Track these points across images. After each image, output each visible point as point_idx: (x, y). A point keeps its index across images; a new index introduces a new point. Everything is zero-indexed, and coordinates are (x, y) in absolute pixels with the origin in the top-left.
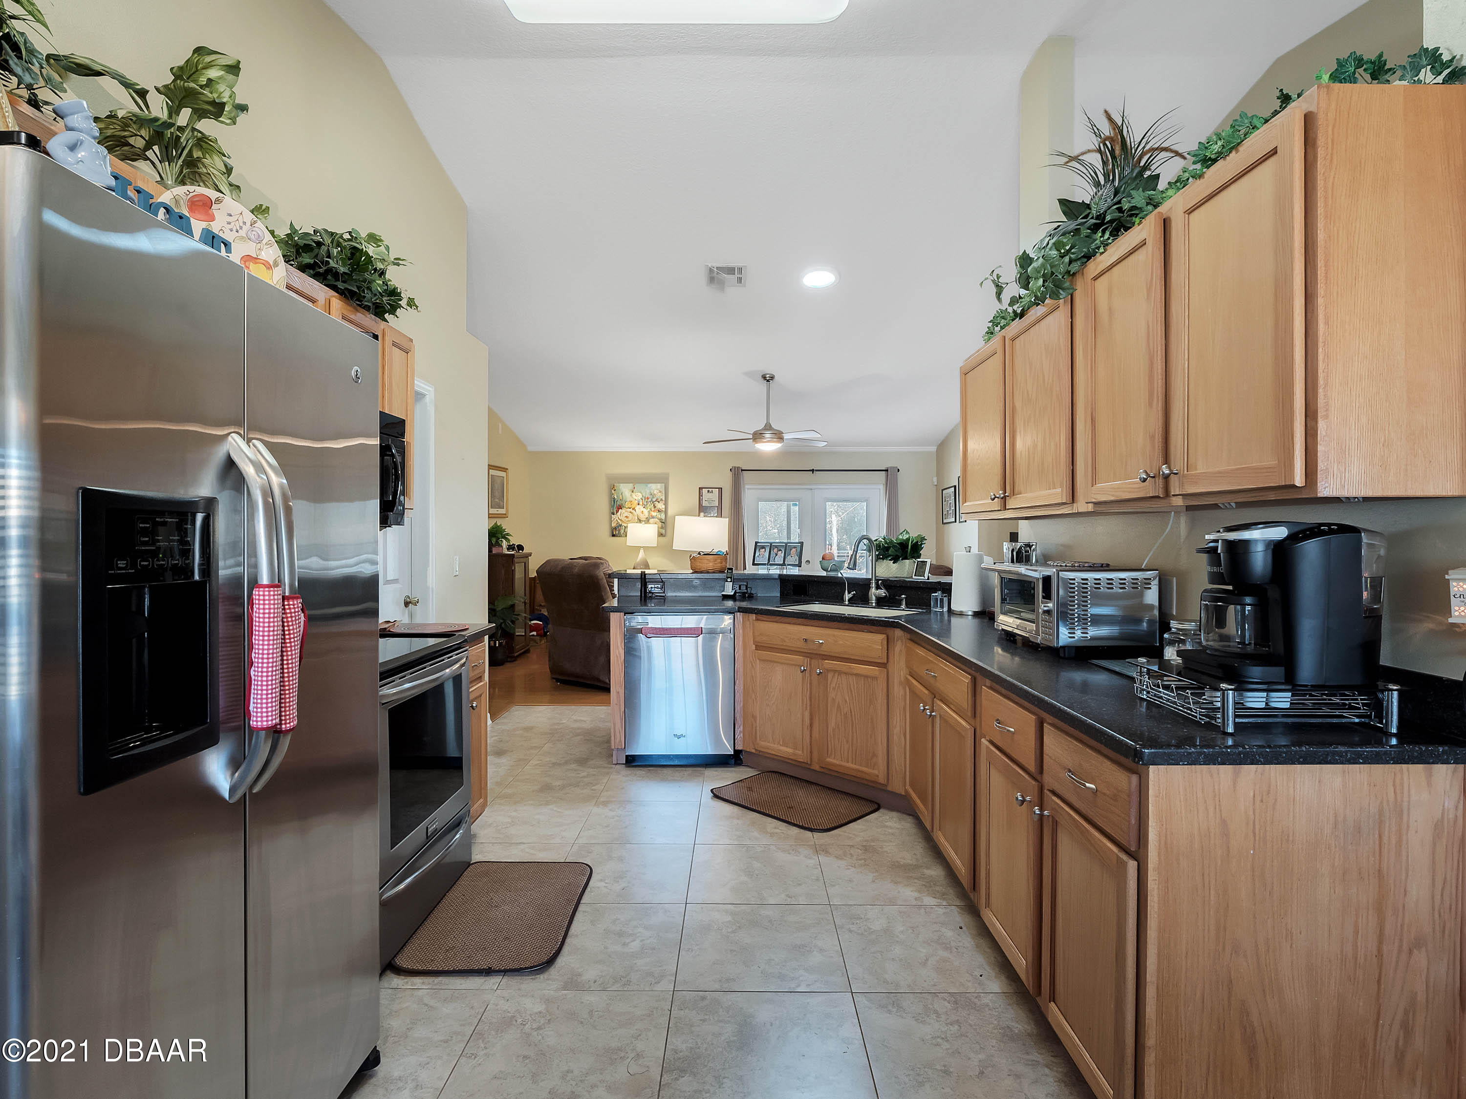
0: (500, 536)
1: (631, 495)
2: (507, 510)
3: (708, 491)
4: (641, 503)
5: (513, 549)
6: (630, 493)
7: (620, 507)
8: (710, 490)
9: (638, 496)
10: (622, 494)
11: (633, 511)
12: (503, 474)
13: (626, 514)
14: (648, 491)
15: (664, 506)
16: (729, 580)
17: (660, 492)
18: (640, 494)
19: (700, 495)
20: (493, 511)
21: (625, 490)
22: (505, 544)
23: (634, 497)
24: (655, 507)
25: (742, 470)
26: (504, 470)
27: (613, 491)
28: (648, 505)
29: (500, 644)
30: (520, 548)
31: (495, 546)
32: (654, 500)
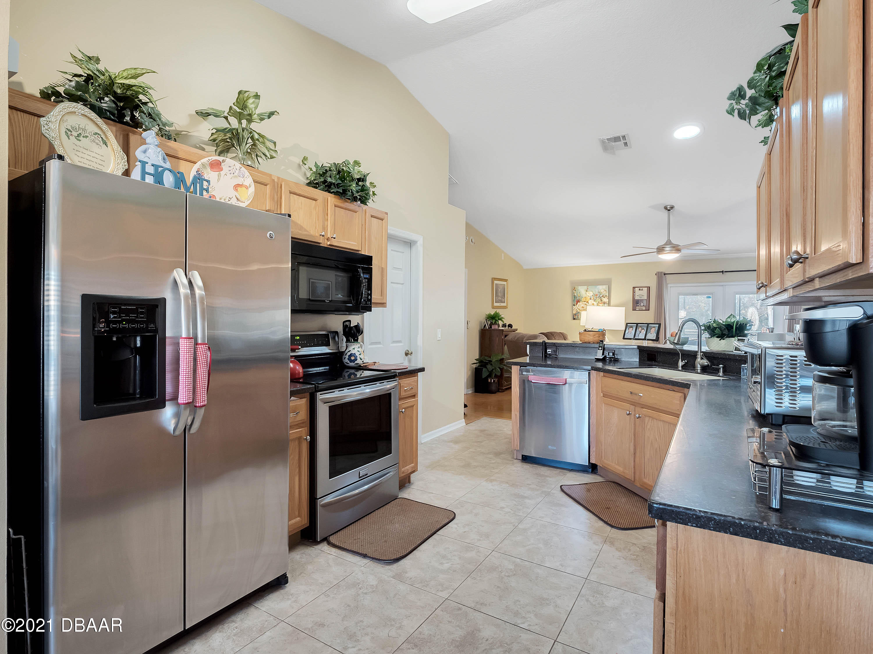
0: (497, 319)
1: (586, 293)
2: (507, 304)
3: (640, 289)
4: (592, 298)
5: (505, 326)
6: (585, 292)
7: (578, 301)
8: (641, 288)
9: (590, 294)
10: (580, 292)
11: (587, 304)
12: (505, 283)
13: (582, 305)
14: (597, 291)
15: (607, 300)
16: (600, 348)
17: (605, 291)
18: (591, 292)
19: (634, 292)
20: (496, 304)
21: (582, 290)
22: (500, 323)
23: (588, 294)
24: (601, 300)
25: (665, 274)
26: (506, 280)
27: (574, 291)
28: (597, 300)
29: (494, 381)
30: (510, 326)
31: (493, 324)
32: (601, 296)
